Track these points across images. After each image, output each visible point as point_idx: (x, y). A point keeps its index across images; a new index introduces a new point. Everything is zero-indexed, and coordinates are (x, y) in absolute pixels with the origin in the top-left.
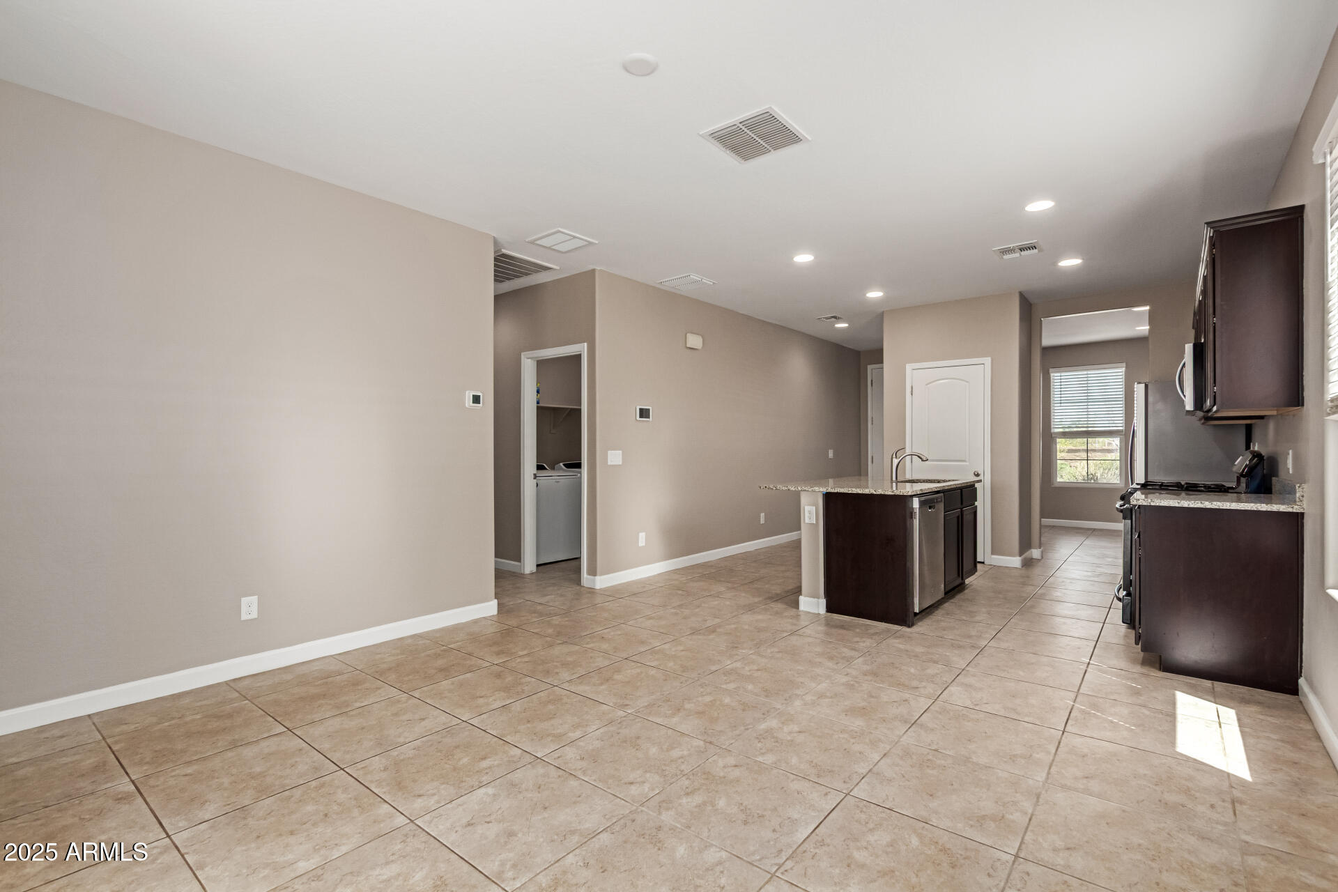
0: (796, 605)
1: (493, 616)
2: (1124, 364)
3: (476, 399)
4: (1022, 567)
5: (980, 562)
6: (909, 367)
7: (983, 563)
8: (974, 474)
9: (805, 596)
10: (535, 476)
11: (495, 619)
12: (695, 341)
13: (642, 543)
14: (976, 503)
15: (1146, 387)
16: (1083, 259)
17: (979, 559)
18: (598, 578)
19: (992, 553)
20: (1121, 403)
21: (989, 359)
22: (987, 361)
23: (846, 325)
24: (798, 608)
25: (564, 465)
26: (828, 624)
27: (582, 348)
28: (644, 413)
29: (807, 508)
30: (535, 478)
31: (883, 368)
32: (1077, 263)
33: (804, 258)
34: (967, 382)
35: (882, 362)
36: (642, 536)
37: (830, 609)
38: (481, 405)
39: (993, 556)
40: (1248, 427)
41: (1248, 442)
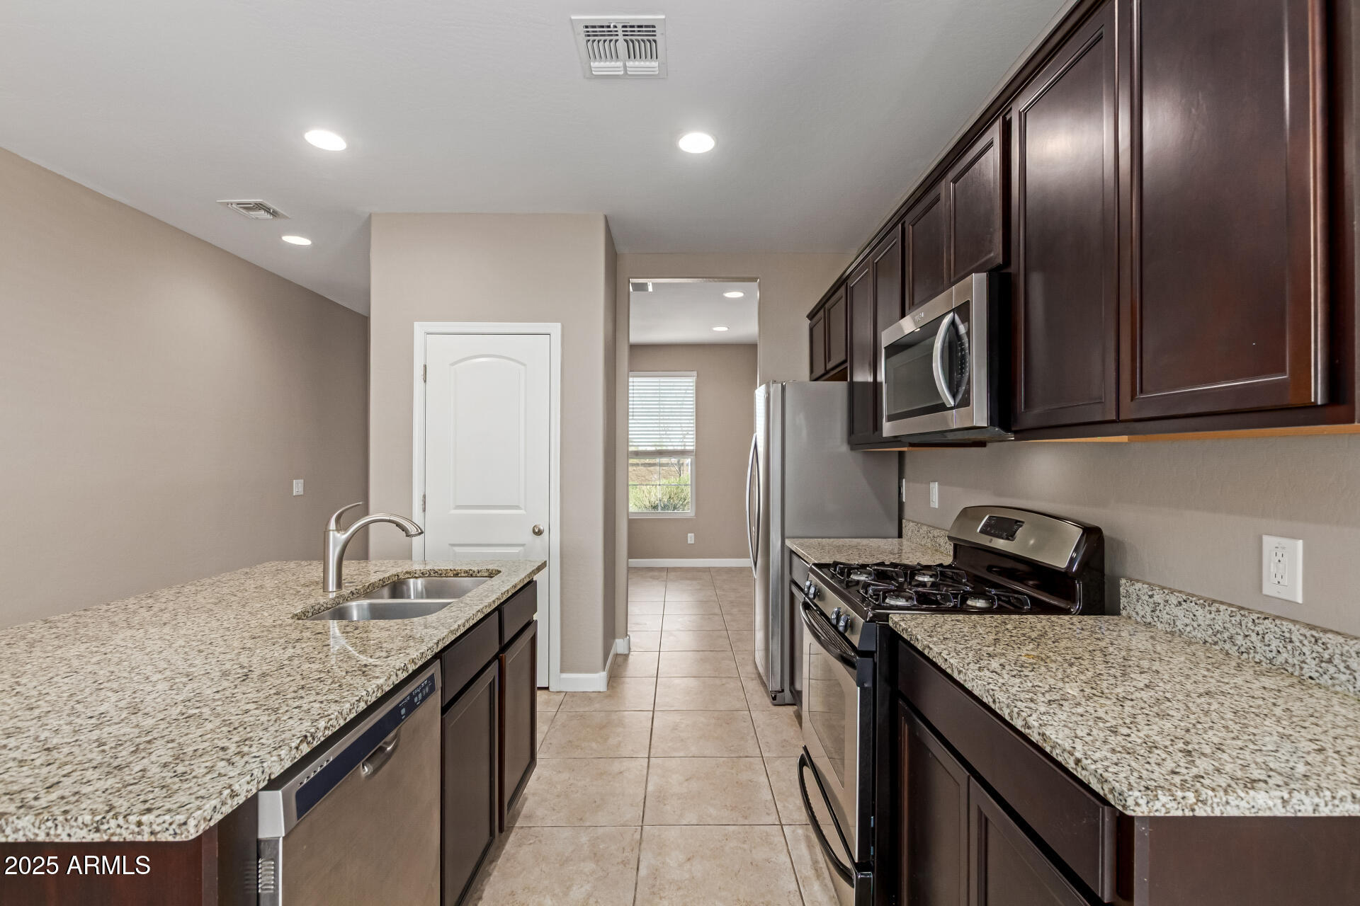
2: (695, 373)
4: (608, 689)
5: (540, 688)
6: (419, 328)
7: (547, 688)
8: (534, 532)
14: (535, 617)
15: (783, 388)
16: (717, 139)
17: (540, 682)
19: (562, 671)
20: (692, 418)
21: (559, 325)
22: (555, 328)
23: (305, 242)
34: (524, 365)
39: (564, 676)
40: (901, 454)
41: (901, 476)
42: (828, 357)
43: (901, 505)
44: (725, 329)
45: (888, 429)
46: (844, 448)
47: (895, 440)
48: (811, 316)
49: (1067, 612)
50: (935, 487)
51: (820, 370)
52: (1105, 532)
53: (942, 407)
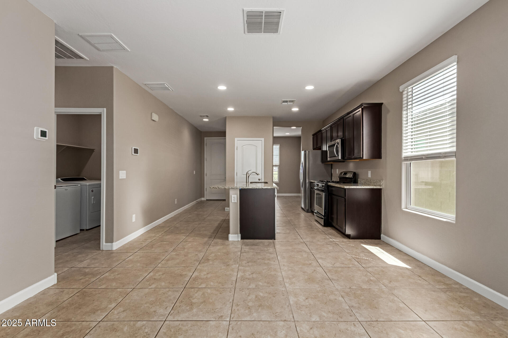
0: (227, 238)
1: (54, 285)
2: (279, 144)
3: (43, 134)
6: (236, 139)
8: (259, 179)
9: (232, 234)
10: (55, 187)
11: (56, 287)
12: (155, 117)
13: (134, 220)
15: (309, 151)
16: (299, 109)
18: (114, 243)
20: (278, 156)
21: (264, 139)
23: (208, 120)
24: (228, 240)
25: (61, 179)
26: (243, 244)
27: (103, 112)
28: (136, 151)
29: (233, 196)
30: (55, 188)
31: (226, 139)
32: (296, 110)
33: (222, 88)
34: (256, 146)
35: (225, 136)
36: (134, 216)
37: (242, 238)
38: (47, 138)
40: (332, 164)
41: (332, 168)
42: (317, 144)
43: (332, 174)
44: (289, 134)
45: (329, 159)
46: (321, 163)
47: (330, 161)
48: (313, 135)
49: (351, 183)
50: (337, 170)
51: (315, 147)
52: (356, 173)
53: (336, 156)
